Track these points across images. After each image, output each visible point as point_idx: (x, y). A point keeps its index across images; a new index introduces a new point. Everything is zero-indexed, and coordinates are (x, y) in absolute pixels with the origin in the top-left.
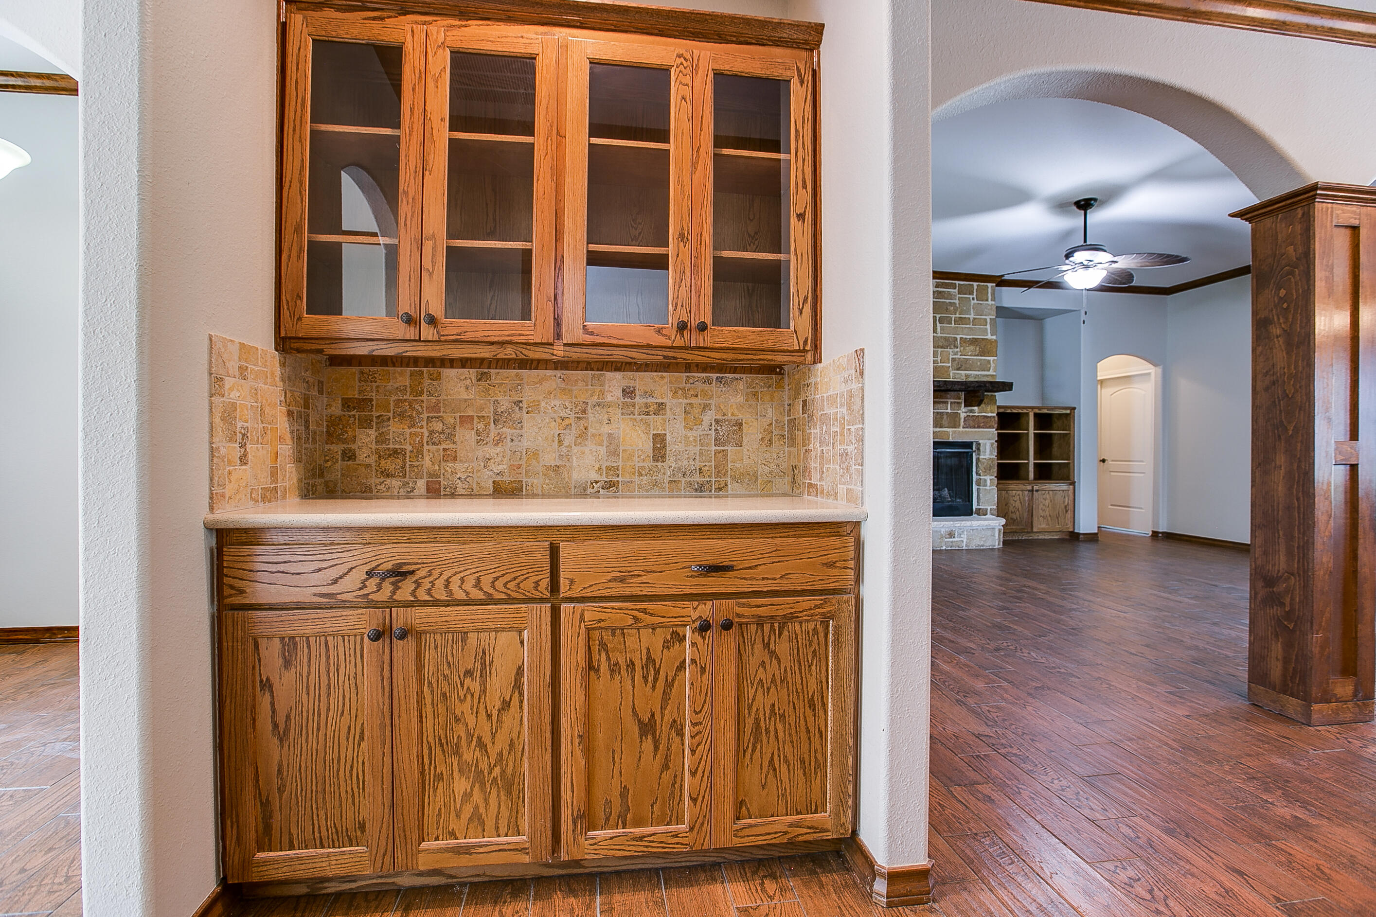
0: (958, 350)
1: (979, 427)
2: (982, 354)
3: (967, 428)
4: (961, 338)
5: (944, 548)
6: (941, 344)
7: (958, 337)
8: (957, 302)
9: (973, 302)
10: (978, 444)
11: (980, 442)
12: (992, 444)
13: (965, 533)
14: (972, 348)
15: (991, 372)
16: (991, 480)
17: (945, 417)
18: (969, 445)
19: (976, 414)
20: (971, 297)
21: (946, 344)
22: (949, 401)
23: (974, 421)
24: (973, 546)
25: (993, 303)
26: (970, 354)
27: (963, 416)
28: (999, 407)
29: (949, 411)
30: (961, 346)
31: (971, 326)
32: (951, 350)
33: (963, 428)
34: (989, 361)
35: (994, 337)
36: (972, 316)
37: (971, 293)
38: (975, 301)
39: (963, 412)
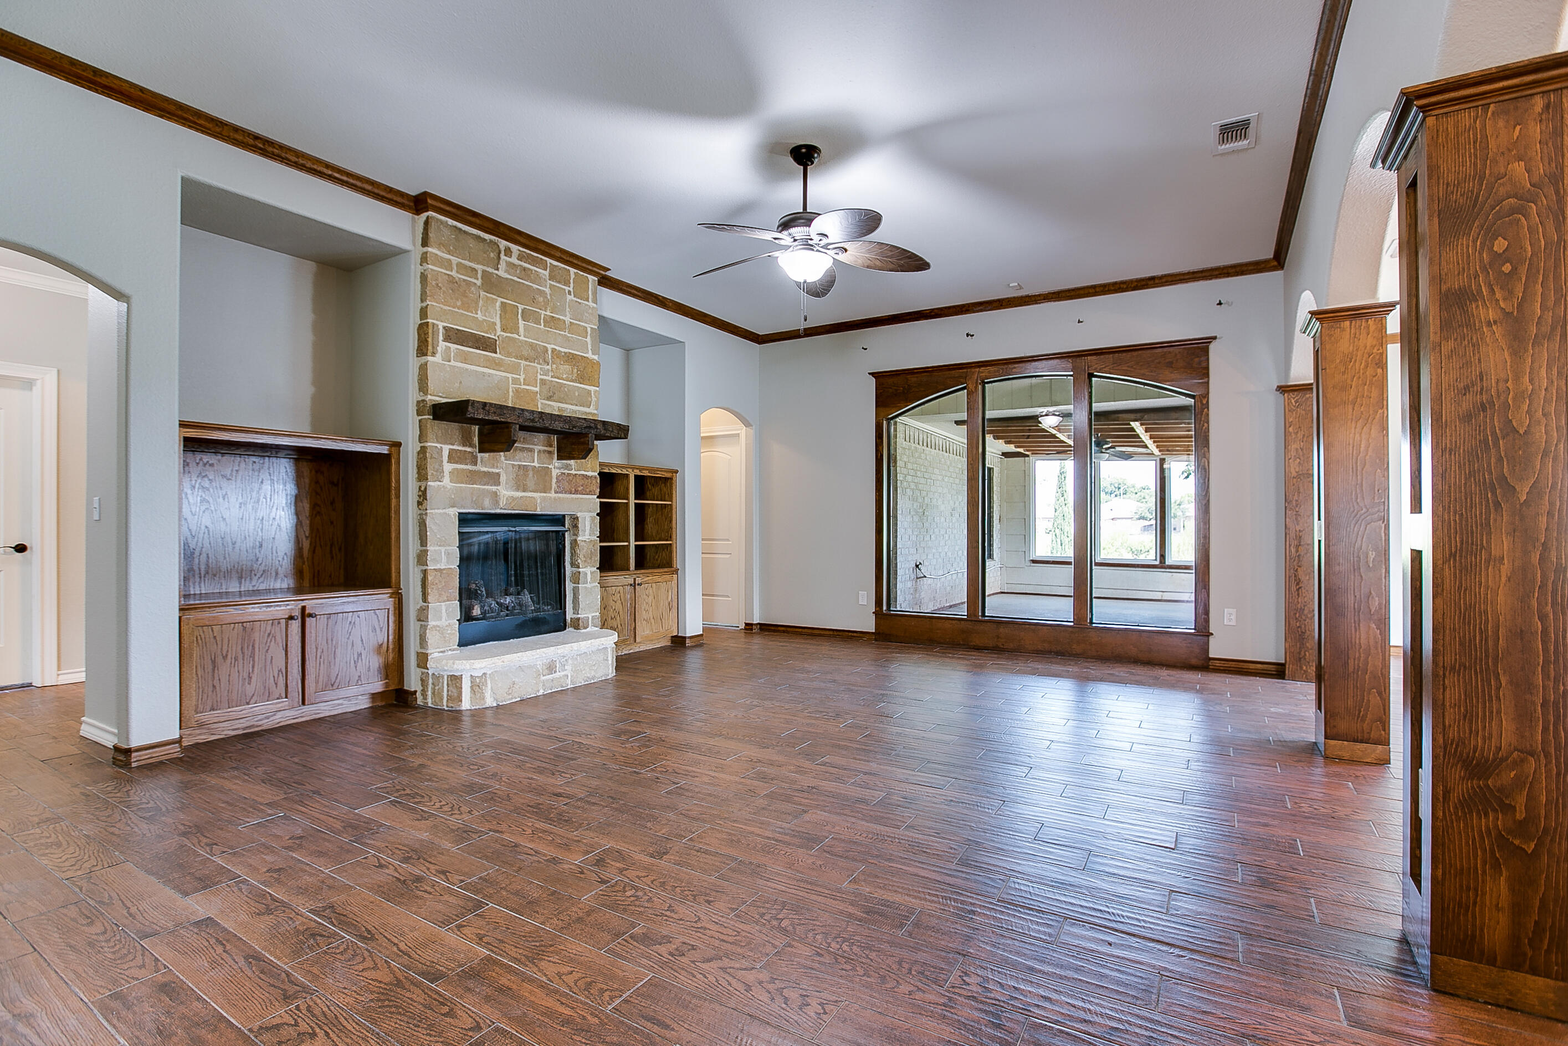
0: (549, 367)
1: (576, 492)
2: (581, 379)
3: (561, 492)
4: (553, 350)
5: (541, 692)
6: (525, 353)
7: (550, 347)
8: (547, 290)
9: (569, 297)
10: (575, 519)
11: (579, 514)
12: (593, 519)
13: (570, 662)
14: (567, 367)
15: (592, 410)
16: (592, 573)
17: (531, 473)
18: (558, 520)
19: (573, 472)
20: (567, 288)
21: (532, 354)
22: (537, 448)
23: (570, 482)
24: (580, 682)
25: (595, 305)
26: (564, 377)
27: (555, 473)
28: (601, 464)
29: (536, 464)
30: (553, 363)
31: (566, 333)
32: (539, 366)
33: (556, 492)
34: (589, 392)
35: (596, 357)
36: (567, 319)
37: (567, 283)
38: (572, 297)
39: (556, 467)
